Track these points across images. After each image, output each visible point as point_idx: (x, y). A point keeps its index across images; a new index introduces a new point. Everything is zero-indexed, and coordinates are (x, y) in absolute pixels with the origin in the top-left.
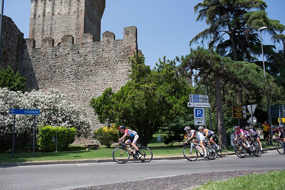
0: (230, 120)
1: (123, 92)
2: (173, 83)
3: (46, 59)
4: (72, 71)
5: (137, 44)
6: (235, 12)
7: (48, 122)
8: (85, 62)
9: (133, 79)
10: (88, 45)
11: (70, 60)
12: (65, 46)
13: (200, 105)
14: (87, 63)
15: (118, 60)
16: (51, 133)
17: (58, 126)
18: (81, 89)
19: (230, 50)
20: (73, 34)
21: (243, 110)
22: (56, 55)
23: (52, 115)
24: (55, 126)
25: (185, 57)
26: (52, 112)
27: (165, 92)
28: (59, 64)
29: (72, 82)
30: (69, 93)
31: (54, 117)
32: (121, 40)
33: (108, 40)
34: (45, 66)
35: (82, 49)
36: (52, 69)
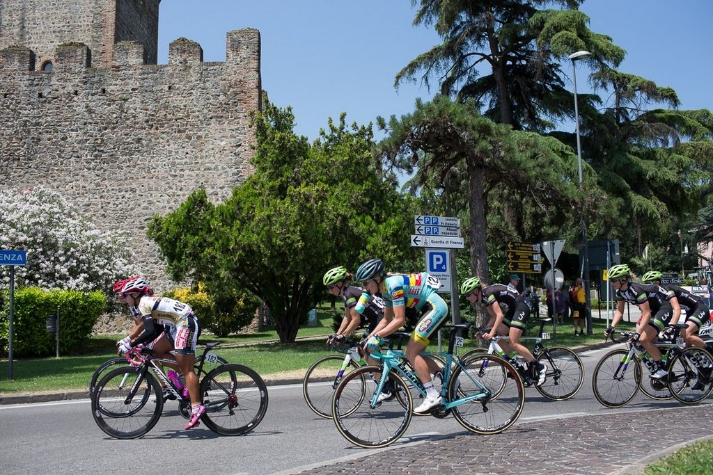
0: (498, 277)
1: (238, 203)
2: (368, 184)
3: (11, 103)
4: (87, 140)
5: (260, 76)
6: (507, 7)
7: (31, 277)
8: (121, 118)
9: (264, 169)
10: (131, 72)
11: (81, 109)
12: (65, 71)
13: (441, 242)
14: (128, 119)
15: (210, 116)
16: (38, 306)
17: (58, 289)
18: (110, 188)
19: (491, 101)
20: (85, 38)
21: (533, 254)
22: (40, 95)
23: (39, 259)
24: (48, 287)
25: (399, 120)
26: (41, 250)
27: (347, 206)
28: (49, 119)
29: (86, 170)
30: (78, 199)
31: (46, 265)
32: (221, 64)
33: (185, 61)
34: (10, 124)
35: (114, 82)
36: (29, 132)
